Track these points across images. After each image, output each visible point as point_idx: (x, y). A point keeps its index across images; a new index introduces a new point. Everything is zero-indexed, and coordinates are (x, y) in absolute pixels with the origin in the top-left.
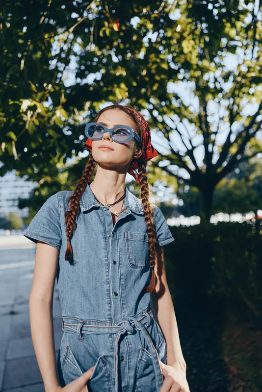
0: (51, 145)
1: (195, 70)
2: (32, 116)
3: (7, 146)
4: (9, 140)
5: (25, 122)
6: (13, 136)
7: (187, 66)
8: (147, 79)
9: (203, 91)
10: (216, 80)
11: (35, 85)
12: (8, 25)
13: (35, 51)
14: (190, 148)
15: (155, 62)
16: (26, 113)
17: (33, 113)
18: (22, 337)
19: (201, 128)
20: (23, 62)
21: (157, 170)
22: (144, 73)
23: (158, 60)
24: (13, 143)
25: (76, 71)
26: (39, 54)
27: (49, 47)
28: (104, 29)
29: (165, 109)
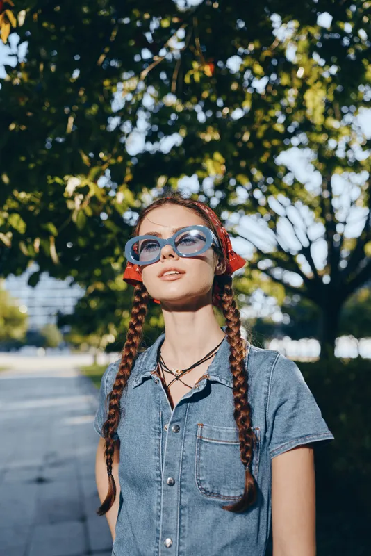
0: (107, 243)
1: (319, 133)
2: (82, 202)
3: (42, 242)
4: (45, 235)
5: (71, 212)
6: (52, 228)
7: (307, 126)
8: (250, 145)
9: (328, 164)
10: (348, 147)
11: (87, 155)
12: (53, 68)
13: (89, 105)
14: (306, 244)
15: (264, 122)
16: (72, 198)
17: (84, 198)
18: (52, 523)
19: (322, 215)
20: (71, 120)
21: (256, 274)
22: (246, 137)
23: (268, 119)
24: (52, 239)
25: (147, 133)
26: (94, 109)
27: (110, 98)
28: (191, 72)
29: (273, 188)
